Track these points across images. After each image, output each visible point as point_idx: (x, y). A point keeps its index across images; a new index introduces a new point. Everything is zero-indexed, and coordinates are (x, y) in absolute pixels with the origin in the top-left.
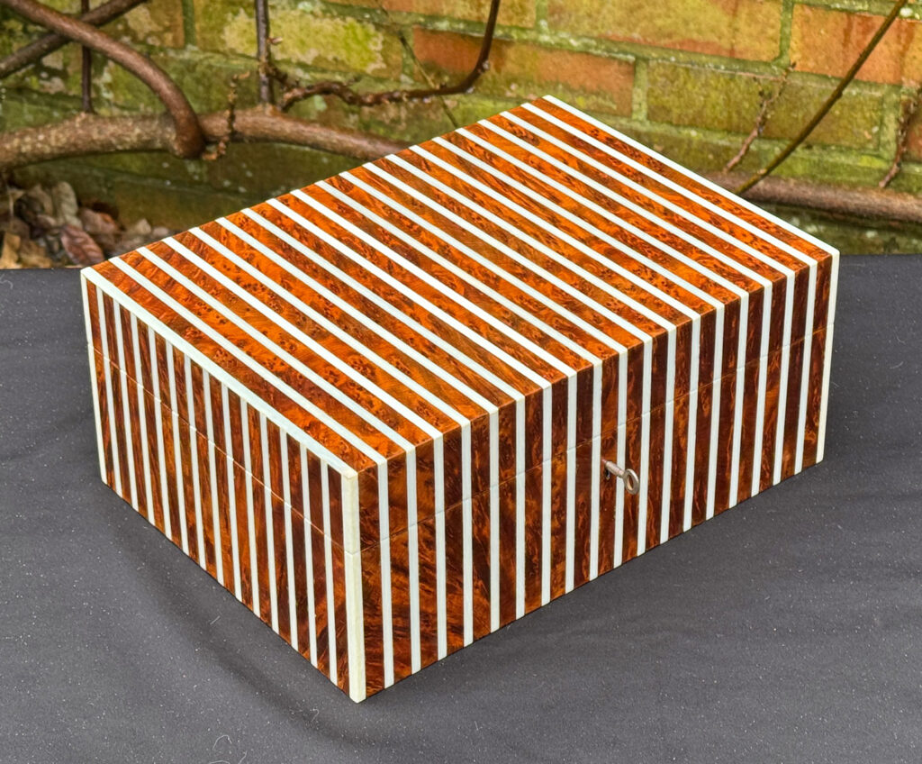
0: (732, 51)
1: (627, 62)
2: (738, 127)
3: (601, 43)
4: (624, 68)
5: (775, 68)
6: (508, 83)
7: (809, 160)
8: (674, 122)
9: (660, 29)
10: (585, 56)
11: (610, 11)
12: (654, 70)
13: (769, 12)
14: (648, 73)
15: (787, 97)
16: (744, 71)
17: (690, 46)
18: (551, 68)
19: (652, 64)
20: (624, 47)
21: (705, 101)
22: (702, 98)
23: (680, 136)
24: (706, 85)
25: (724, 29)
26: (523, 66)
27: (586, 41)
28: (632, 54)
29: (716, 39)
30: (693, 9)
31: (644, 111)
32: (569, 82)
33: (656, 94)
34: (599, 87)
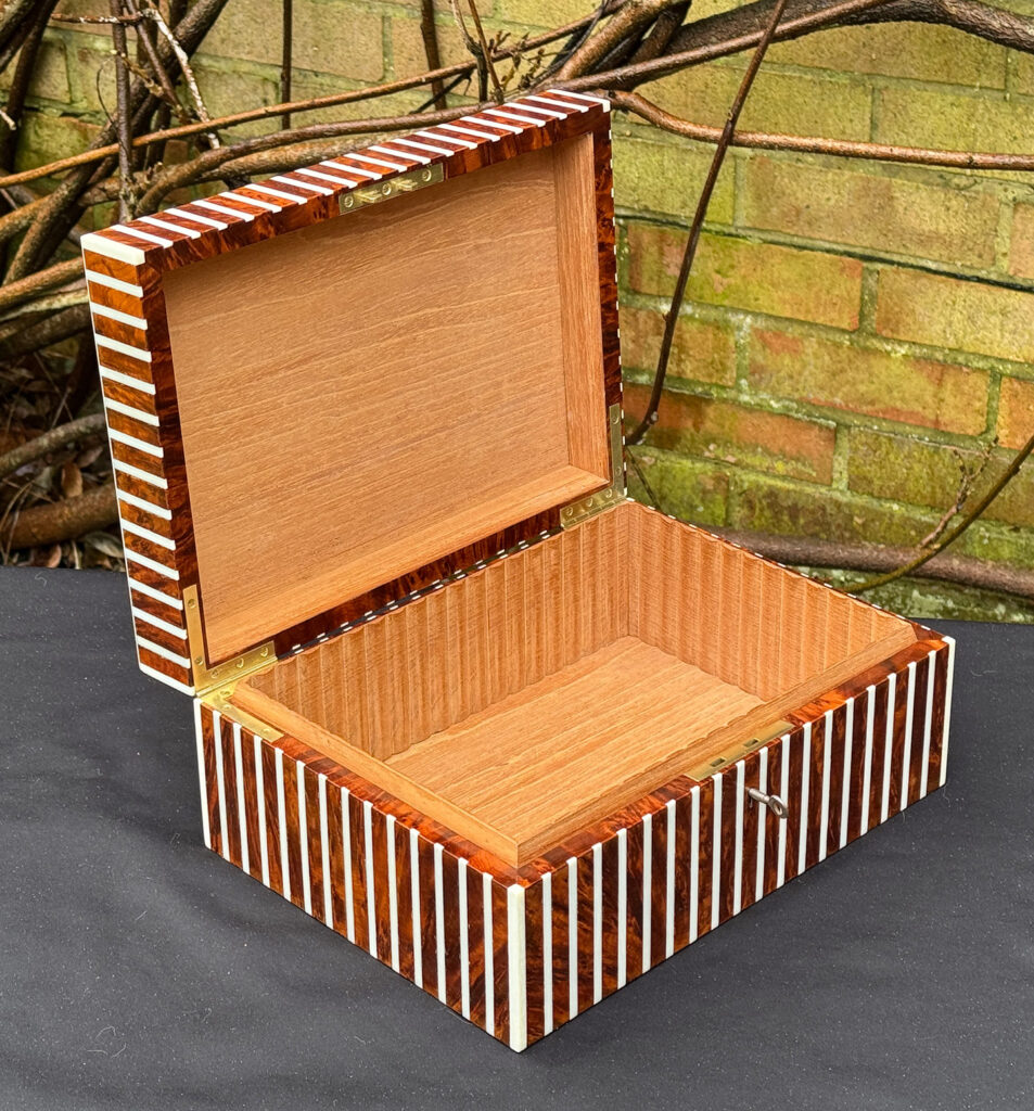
0: (937, 422)
1: (828, 428)
2: (942, 503)
3: (804, 407)
4: (824, 434)
5: (982, 443)
6: (707, 444)
7: (1016, 544)
8: (876, 494)
9: (862, 395)
10: (786, 419)
11: (811, 374)
12: (855, 438)
13: (975, 383)
14: (850, 441)
15: (994, 474)
16: (948, 444)
17: (893, 415)
18: (750, 429)
19: (854, 431)
20: (825, 411)
21: (908, 474)
22: (905, 471)
23: (881, 509)
24: (909, 456)
25: (928, 398)
26: (723, 427)
27: (787, 403)
28: (833, 420)
29: (920, 409)
30: (897, 375)
31: (845, 481)
32: (769, 446)
33: (857, 463)
34: (798, 452)
